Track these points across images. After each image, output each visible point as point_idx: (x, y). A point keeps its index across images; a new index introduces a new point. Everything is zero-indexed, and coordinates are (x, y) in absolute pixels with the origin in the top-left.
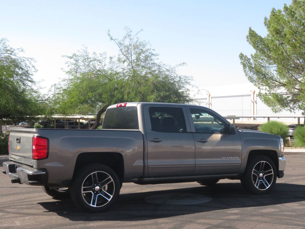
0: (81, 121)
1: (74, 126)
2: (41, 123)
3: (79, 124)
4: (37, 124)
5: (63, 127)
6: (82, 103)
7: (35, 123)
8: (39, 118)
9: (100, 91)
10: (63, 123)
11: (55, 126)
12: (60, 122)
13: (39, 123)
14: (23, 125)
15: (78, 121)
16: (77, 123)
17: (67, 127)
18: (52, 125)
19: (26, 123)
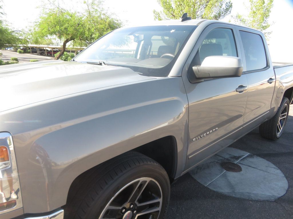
0: (47, 49)
1: (43, 51)
2: (22, 49)
3: (46, 51)
4: (19, 50)
5: (36, 52)
7: (18, 49)
8: (20, 47)
10: (36, 49)
11: (31, 51)
12: (33, 49)
13: (21, 49)
14: (10, 50)
15: (45, 48)
16: (44, 50)
17: (38, 52)
18: (29, 51)
19: (12, 49)
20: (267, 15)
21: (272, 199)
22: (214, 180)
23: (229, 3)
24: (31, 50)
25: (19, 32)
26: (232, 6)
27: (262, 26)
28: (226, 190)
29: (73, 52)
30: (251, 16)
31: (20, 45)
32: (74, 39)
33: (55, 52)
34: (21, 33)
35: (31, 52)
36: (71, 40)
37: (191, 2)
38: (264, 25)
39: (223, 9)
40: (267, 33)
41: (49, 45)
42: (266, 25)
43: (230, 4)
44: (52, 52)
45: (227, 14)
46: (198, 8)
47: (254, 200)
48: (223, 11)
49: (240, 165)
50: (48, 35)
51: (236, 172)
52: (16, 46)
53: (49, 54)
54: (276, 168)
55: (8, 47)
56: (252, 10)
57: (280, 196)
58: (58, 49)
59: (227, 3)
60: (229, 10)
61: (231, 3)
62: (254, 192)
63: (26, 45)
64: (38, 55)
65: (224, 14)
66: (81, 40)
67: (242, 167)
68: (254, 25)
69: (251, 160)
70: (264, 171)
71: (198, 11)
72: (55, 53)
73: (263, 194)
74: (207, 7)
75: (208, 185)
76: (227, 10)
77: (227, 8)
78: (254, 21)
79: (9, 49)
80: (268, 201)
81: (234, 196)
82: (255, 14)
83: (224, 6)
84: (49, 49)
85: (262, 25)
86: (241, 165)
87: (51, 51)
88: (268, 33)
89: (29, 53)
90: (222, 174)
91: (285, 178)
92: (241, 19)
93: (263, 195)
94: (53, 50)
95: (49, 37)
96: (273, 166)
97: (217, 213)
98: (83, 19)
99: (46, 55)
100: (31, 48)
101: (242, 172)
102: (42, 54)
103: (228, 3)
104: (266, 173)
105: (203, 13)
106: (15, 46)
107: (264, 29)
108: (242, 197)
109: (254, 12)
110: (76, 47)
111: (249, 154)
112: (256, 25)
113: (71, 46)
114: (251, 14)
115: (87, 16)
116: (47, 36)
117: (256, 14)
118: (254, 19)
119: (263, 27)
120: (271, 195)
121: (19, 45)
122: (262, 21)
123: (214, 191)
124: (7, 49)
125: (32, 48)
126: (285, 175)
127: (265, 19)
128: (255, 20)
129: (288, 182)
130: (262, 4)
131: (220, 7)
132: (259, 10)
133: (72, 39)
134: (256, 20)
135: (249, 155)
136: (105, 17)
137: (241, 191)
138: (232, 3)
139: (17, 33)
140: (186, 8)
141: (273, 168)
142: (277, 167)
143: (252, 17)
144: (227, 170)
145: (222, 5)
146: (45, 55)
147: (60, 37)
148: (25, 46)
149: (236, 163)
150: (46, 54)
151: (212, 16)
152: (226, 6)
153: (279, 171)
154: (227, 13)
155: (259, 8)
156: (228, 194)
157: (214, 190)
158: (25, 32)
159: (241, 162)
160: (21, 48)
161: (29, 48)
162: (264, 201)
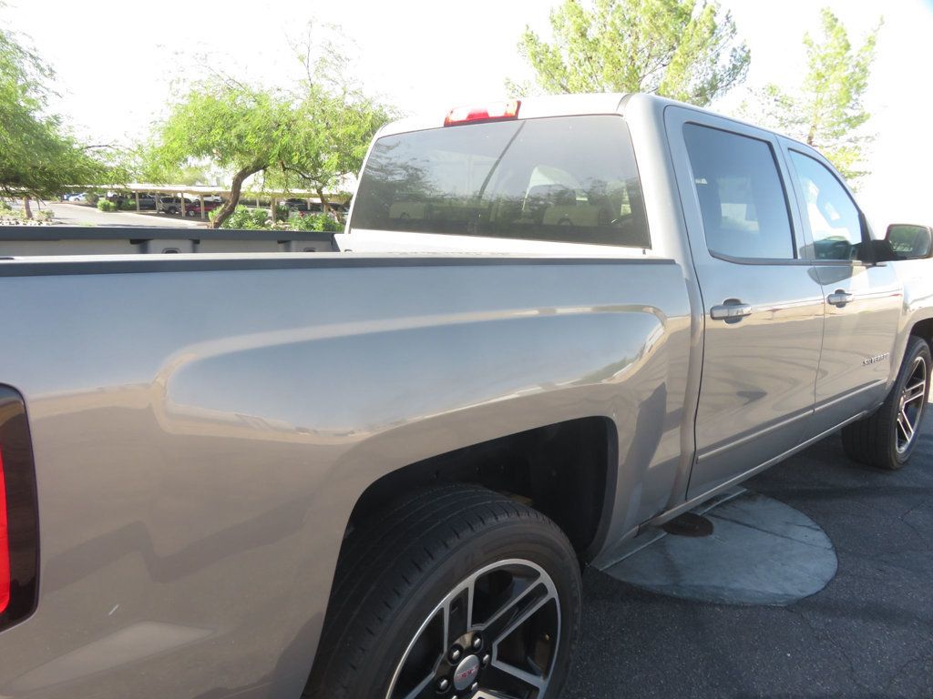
0: (187, 196)
1: (173, 204)
2: (111, 199)
3: (182, 201)
4: (102, 201)
5: (153, 207)
6: (198, 153)
7: (100, 199)
8: (105, 191)
9: (242, 126)
10: (153, 198)
11: (138, 205)
12: (146, 197)
13: (107, 198)
14: (77, 201)
15: (179, 195)
16: (178, 200)
17: (160, 206)
18: (131, 203)
19: (82, 198)
20: (862, 83)
21: (782, 601)
22: (629, 554)
23: (743, 49)
24: (137, 202)
25: (103, 148)
26: (749, 57)
27: (844, 117)
28: (656, 581)
29: (263, 204)
30: (809, 87)
31: (105, 186)
32: (264, 168)
33: (211, 206)
34: (109, 150)
35: (138, 208)
36: (256, 169)
37: (620, 50)
38: (851, 113)
39: (724, 67)
40: (863, 139)
41: (192, 183)
42: (856, 113)
43: (744, 55)
44: (202, 205)
45: (734, 82)
46: (644, 65)
47: (730, 606)
48: (722, 73)
49: (710, 519)
50: (190, 158)
51: (694, 536)
52: (96, 189)
53: (192, 213)
54: (814, 527)
55: (69, 192)
56: (812, 68)
57: (805, 594)
58: (218, 198)
59: (734, 50)
60: (742, 71)
61: (746, 49)
62: (736, 586)
63: (122, 187)
64: (158, 215)
65: (724, 84)
66: (285, 169)
67: (714, 524)
68: (819, 115)
69: (746, 506)
70: (777, 535)
71: (644, 76)
72: (210, 210)
73: (758, 589)
74: (671, 64)
75: (607, 569)
76: (735, 70)
77: (735, 67)
78: (819, 103)
79: (72, 199)
80: (766, 607)
81: (674, 593)
82: (823, 80)
83: (725, 61)
84: (193, 198)
85: (846, 114)
86: (715, 519)
87: (198, 203)
88: (868, 137)
89: (132, 209)
90: (653, 541)
91: (832, 553)
92: (778, 98)
93: (758, 592)
94: (206, 199)
95: (193, 161)
96: (808, 522)
97: (619, 633)
98: (293, 107)
99: (183, 215)
100: (137, 196)
101: (712, 537)
102: (172, 211)
103: (738, 50)
104: (780, 540)
105: (661, 83)
106: (91, 191)
107: (853, 127)
108: (697, 596)
109: (818, 75)
110: (270, 191)
111: (745, 490)
112: (825, 116)
113: (257, 189)
114: (811, 82)
115: (304, 98)
116: (186, 160)
117: (826, 80)
118: (820, 97)
119: (849, 121)
120: (780, 593)
121: (102, 187)
122: (845, 101)
123: (621, 583)
124: (67, 200)
125: (142, 195)
126: (834, 546)
127: (854, 97)
128: (822, 99)
129: (838, 560)
130: (843, 51)
131: (712, 61)
132: (834, 68)
133: (260, 166)
134: (825, 98)
135: (744, 494)
136: (357, 100)
137: (696, 583)
138: (749, 51)
139: (98, 152)
140: (605, 70)
141: (806, 528)
142: (818, 524)
143: (813, 89)
144: (669, 532)
145: (718, 55)
146: (179, 216)
147: (223, 162)
148: (119, 190)
149: (699, 514)
150: (183, 211)
151: (690, 89)
152: (733, 59)
153: (820, 536)
154: (735, 79)
155: (835, 63)
156: (659, 590)
157: (623, 579)
158: (121, 149)
159: (716, 512)
160: (110, 194)
161: (133, 196)
162: (755, 607)
